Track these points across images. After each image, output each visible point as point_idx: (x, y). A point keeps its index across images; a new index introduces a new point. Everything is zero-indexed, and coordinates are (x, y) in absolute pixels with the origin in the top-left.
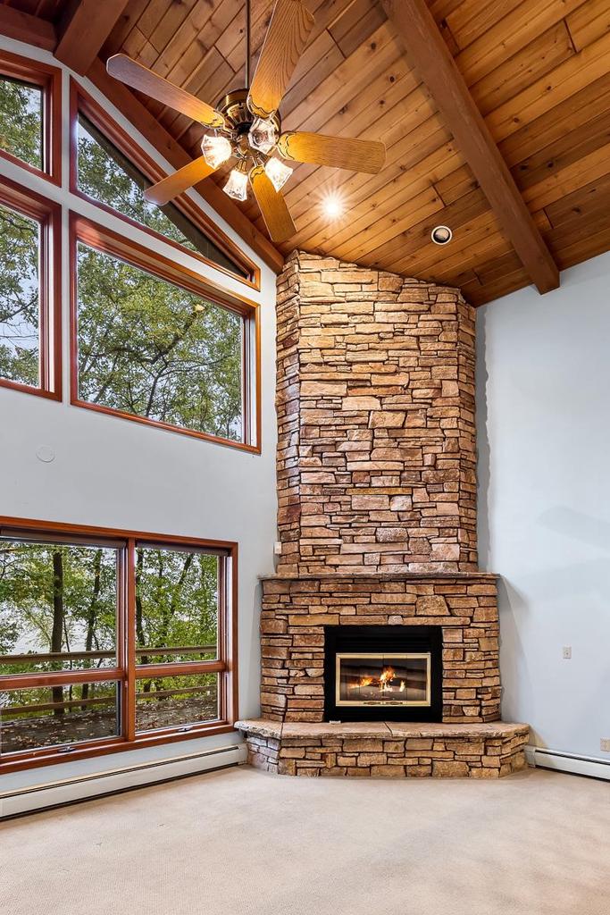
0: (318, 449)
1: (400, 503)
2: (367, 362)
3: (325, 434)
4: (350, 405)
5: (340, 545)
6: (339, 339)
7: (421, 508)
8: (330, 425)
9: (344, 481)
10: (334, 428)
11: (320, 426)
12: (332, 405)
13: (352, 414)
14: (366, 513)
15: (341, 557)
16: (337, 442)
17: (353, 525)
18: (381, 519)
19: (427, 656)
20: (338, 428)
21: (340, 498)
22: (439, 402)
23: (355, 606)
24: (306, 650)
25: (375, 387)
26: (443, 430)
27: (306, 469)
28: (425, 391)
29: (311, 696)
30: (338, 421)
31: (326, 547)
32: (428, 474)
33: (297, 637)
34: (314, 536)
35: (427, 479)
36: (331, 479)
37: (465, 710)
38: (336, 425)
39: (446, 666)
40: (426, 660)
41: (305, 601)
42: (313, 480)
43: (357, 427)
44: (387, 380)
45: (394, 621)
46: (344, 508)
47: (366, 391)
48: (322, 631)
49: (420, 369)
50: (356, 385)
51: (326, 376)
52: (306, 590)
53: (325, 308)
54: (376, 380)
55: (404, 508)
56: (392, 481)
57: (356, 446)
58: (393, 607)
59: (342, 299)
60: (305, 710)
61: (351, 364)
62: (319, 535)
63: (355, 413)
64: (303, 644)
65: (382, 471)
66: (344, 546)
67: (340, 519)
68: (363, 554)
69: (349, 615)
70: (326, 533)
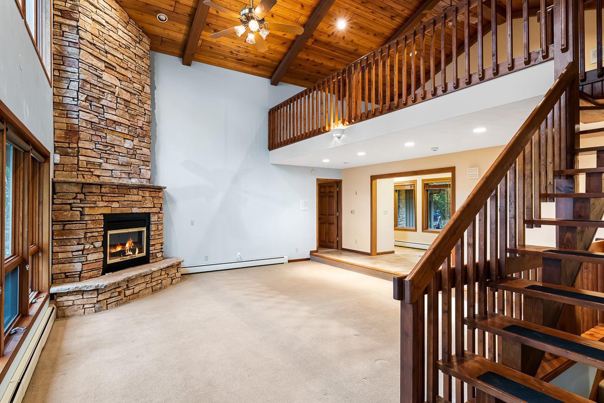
0: (90, 98)
1: (128, 144)
2: (115, 56)
3: (93, 90)
4: (106, 77)
5: (102, 163)
6: (101, 33)
7: (137, 149)
8: (96, 86)
9: (103, 123)
10: (97, 88)
11: (91, 84)
12: (96, 73)
13: (108, 84)
14: (113, 146)
15: (101, 171)
16: (100, 98)
17: (107, 152)
18: (120, 151)
19: (144, 229)
20: (100, 89)
21: (101, 134)
22: (143, 94)
23: (118, 201)
24: (94, 230)
25: (117, 72)
26: (145, 109)
27: (83, 110)
28: (139, 86)
29: (96, 260)
30: (100, 85)
31: (94, 163)
32: (139, 130)
33: (89, 222)
34: (87, 155)
35: (139, 133)
36: (96, 120)
37: (157, 255)
38: (99, 87)
39: (152, 233)
40: (144, 231)
41: (95, 198)
42: (87, 118)
43: (110, 93)
44: (123, 71)
45: (135, 210)
46: (103, 140)
47: (113, 72)
48: (102, 217)
49: (136, 72)
50: (109, 67)
51: (95, 53)
52: (95, 191)
53: (94, 10)
54: (118, 69)
55: (131, 147)
56: (125, 130)
57: (110, 104)
58: (134, 203)
59: (103, 10)
60: (92, 270)
61: (106, 52)
62: (90, 155)
63: (110, 84)
64: (92, 226)
65: (121, 123)
66: (104, 164)
67: (101, 147)
68: (112, 170)
69: (116, 207)
70: (94, 154)
